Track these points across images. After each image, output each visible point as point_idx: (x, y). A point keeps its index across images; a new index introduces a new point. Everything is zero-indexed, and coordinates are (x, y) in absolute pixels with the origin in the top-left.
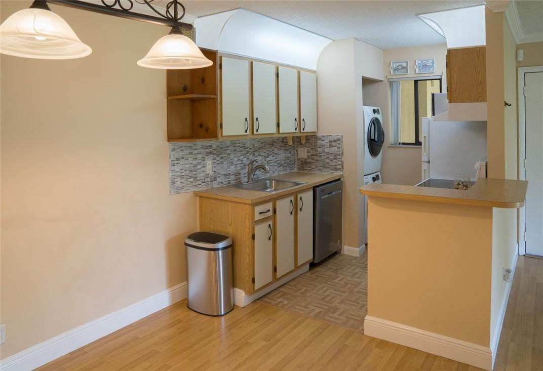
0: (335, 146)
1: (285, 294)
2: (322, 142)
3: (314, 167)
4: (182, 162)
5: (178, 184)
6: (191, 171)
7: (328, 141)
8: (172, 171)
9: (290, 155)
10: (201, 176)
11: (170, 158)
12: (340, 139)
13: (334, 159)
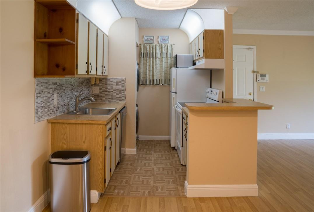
0: (120, 85)
1: (115, 186)
2: (112, 83)
3: (104, 99)
4: (42, 95)
5: (39, 113)
6: (47, 103)
7: (115, 82)
8: (36, 102)
9: (88, 91)
10: (51, 107)
11: (35, 92)
12: (124, 80)
13: (120, 93)
